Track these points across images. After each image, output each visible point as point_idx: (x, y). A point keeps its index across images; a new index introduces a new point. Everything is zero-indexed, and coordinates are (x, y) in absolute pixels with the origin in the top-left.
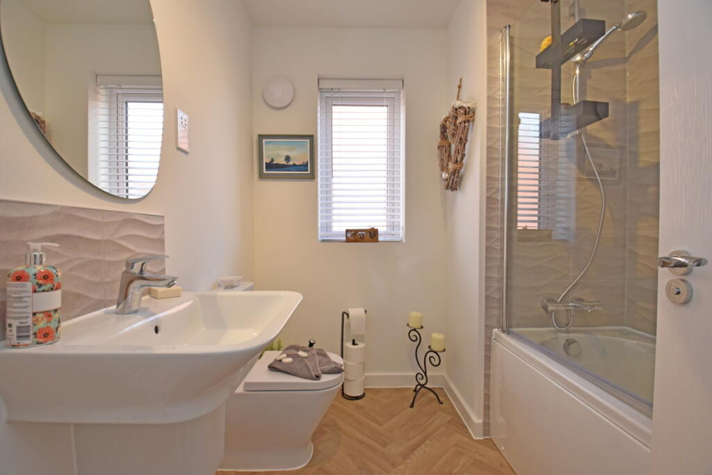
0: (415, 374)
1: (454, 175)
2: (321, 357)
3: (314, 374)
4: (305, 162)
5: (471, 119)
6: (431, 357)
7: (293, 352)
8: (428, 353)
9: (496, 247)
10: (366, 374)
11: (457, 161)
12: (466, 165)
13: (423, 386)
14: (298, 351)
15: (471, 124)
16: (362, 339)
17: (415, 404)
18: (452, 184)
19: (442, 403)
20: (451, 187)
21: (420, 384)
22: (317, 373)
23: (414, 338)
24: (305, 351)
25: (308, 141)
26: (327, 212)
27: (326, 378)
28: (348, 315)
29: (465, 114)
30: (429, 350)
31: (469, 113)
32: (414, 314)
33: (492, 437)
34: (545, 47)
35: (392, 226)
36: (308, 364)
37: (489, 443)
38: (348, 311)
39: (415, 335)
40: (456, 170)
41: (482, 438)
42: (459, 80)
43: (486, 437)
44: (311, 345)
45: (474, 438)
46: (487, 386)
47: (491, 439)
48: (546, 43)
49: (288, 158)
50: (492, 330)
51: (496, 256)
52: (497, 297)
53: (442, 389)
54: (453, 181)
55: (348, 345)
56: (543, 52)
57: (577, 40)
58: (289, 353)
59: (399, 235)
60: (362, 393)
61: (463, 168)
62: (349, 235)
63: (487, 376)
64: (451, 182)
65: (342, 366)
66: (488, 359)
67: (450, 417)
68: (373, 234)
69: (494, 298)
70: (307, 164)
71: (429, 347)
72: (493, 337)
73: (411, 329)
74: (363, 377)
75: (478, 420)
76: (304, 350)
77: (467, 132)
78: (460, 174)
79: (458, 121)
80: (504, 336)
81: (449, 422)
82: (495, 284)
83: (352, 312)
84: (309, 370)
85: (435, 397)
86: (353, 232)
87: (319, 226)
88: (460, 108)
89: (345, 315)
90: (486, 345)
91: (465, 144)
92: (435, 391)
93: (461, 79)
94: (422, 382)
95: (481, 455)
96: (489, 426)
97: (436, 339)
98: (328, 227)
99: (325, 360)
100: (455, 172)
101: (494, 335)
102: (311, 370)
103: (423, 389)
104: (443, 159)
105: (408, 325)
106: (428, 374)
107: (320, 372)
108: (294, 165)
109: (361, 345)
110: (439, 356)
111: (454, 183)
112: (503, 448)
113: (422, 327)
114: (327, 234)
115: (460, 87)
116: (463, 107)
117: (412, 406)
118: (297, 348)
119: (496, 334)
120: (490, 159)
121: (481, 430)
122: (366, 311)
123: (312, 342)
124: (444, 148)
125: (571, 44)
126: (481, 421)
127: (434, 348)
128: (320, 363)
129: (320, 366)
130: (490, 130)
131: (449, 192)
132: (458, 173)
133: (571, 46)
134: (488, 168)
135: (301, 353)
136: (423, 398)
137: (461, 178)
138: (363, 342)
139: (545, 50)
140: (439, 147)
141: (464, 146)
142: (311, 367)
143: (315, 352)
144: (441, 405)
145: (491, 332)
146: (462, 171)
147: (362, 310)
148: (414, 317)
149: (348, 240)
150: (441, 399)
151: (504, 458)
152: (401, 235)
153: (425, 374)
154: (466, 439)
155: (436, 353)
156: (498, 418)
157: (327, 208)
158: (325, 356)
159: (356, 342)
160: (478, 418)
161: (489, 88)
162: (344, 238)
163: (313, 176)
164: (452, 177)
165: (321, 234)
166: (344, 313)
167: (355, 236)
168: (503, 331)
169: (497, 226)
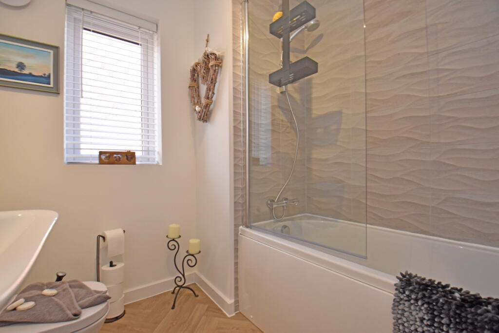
0: (174, 278)
1: (206, 108)
2: (77, 290)
3: (70, 314)
4: (47, 74)
5: (220, 65)
6: (188, 260)
7: (36, 292)
8: (186, 256)
9: (240, 165)
10: (124, 292)
11: (208, 98)
12: (215, 102)
13: (181, 287)
14: (43, 290)
15: (220, 68)
16: (120, 258)
17: (176, 305)
18: (204, 116)
19: (198, 296)
20: (203, 119)
21: (178, 286)
22: (74, 312)
23: (173, 247)
24: (52, 288)
25: (52, 52)
26: (74, 133)
27: (87, 314)
28: (104, 238)
29: (216, 60)
30: (187, 254)
31: (219, 60)
32: (173, 226)
33: (240, 311)
34: (277, 19)
35: (147, 151)
36: (61, 302)
37: (240, 316)
38: (104, 233)
39: (173, 244)
40: (208, 104)
41: (234, 315)
42: (207, 35)
43: (236, 312)
44: (59, 278)
45: (229, 316)
46: (236, 272)
47: (240, 313)
48: (278, 15)
49: (21, 66)
50: (239, 227)
51: (240, 171)
52: (241, 202)
53: (195, 284)
54: (204, 114)
55: (105, 268)
56: (275, 22)
57: (298, 17)
58: (27, 296)
59: (154, 159)
60: (123, 312)
61: (213, 104)
62: (103, 157)
63: (236, 264)
64: (203, 114)
65: (106, 292)
66: (236, 250)
67: (206, 306)
68: (129, 157)
69: (240, 203)
70: (49, 76)
71: (187, 252)
72: (240, 233)
73: (170, 240)
74: (123, 296)
75: (230, 301)
76: (50, 286)
77: (217, 75)
78: (210, 109)
79: (210, 64)
80: (248, 230)
81: (207, 310)
82: (240, 193)
83: (109, 234)
84: (62, 310)
85: (192, 292)
86: (107, 155)
87: (65, 147)
88: (211, 54)
89: (101, 239)
90: (235, 240)
91: (215, 84)
92: (191, 287)
93: (208, 36)
94: (180, 284)
95: (237, 329)
96: (238, 303)
97: (193, 243)
98: (76, 149)
99: (83, 291)
100: (207, 106)
101: (240, 231)
102: (66, 309)
103: (182, 289)
104: (193, 97)
105: (167, 236)
106: (185, 274)
107: (79, 308)
108: (30, 75)
109: (119, 266)
110: (195, 258)
111: (205, 116)
112: (252, 317)
113: (180, 237)
114: (75, 156)
115: (207, 41)
116: (213, 54)
117: (173, 308)
118: (41, 287)
119: (242, 230)
120: (235, 98)
121: (233, 308)
122: (124, 231)
123: (60, 275)
124: (194, 88)
125: (295, 19)
126: (233, 301)
127: (191, 252)
128: (76, 297)
129: (77, 302)
130: (235, 75)
131: (201, 123)
132: (209, 108)
133: (295, 21)
134: (234, 104)
135: (47, 292)
136: (182, 297)
137: (211, 112)
138: (122, 262)
139: (277, 21)
140: (190, 87)
141: (214, 86)
142: (64, 306)
143: (67, 286)
144: (197, 298)
145: (238, 229)
146: (212, 106)
147: (120, 231)
148: (173, 229)
149: (101, 162)
150: (197, 293)
151: (254, 324)
152: (157, 160)
153: (184, 276)
154: (222, 320)
155: (193, 255)
156: (244, 295)
157: (75, 129)
158: (83, 287)
159: (114, 264)
160: (230, 299)
161: (234, 44)
162: (97, 162)
163: (56, 91)
164: (204, 110)
165: (67, 156)
166: (100, 236)
167: (109, 158)
168: (247, 227)
169: (240, 149)
